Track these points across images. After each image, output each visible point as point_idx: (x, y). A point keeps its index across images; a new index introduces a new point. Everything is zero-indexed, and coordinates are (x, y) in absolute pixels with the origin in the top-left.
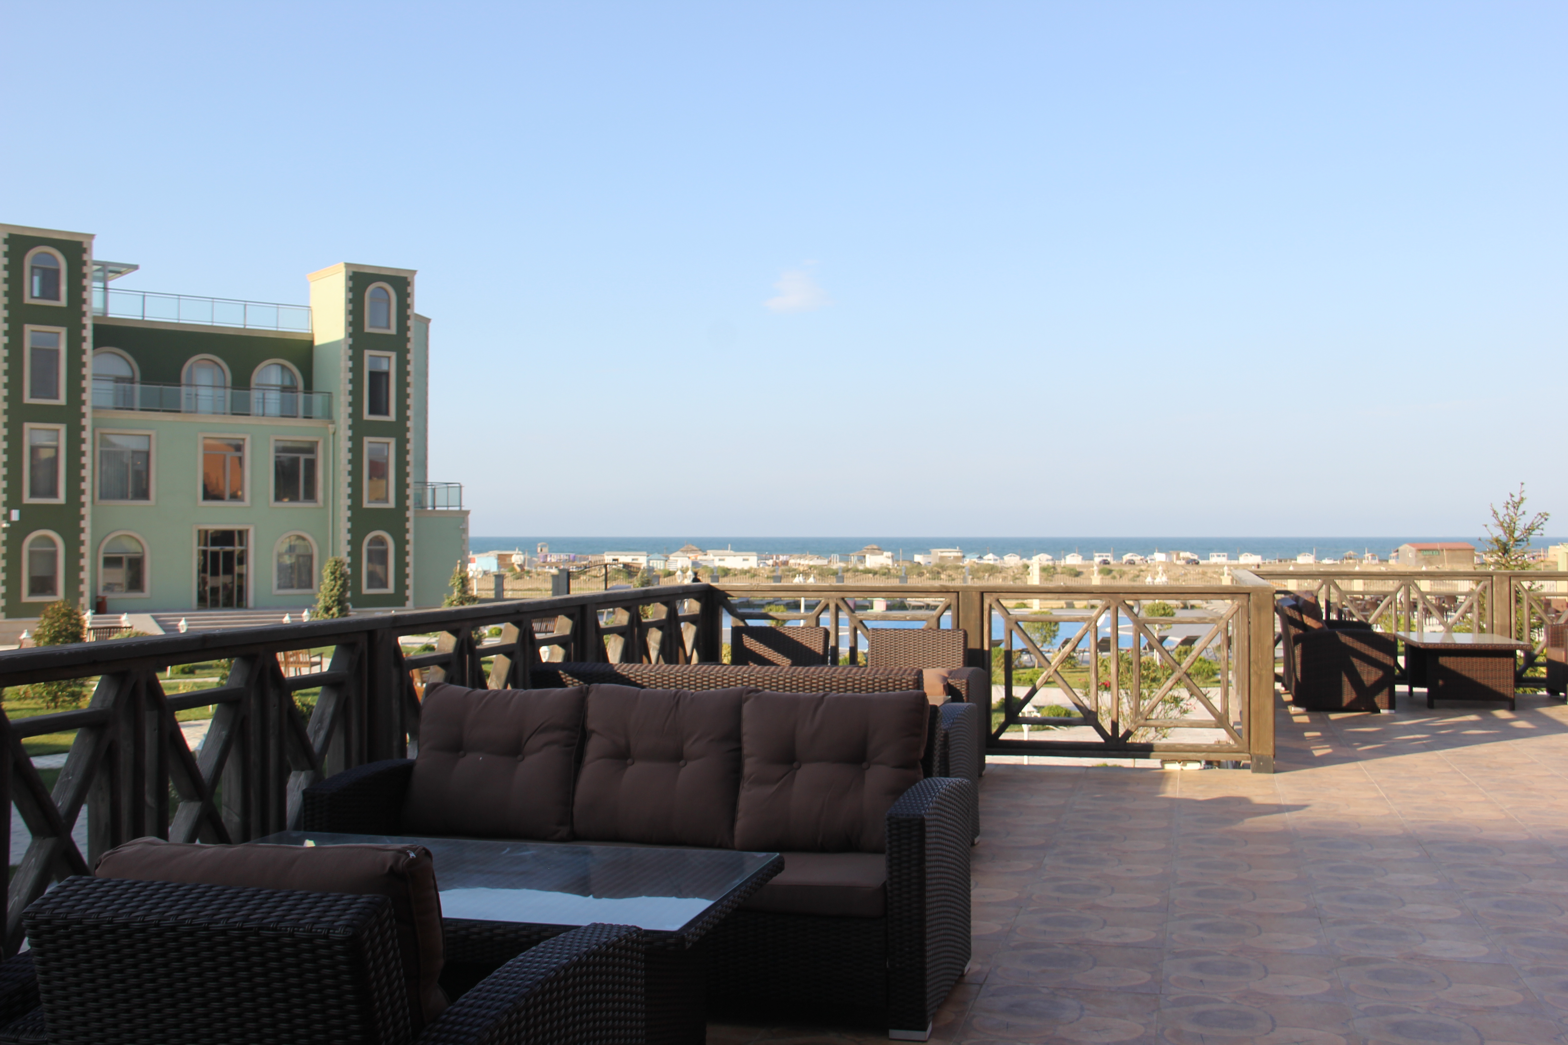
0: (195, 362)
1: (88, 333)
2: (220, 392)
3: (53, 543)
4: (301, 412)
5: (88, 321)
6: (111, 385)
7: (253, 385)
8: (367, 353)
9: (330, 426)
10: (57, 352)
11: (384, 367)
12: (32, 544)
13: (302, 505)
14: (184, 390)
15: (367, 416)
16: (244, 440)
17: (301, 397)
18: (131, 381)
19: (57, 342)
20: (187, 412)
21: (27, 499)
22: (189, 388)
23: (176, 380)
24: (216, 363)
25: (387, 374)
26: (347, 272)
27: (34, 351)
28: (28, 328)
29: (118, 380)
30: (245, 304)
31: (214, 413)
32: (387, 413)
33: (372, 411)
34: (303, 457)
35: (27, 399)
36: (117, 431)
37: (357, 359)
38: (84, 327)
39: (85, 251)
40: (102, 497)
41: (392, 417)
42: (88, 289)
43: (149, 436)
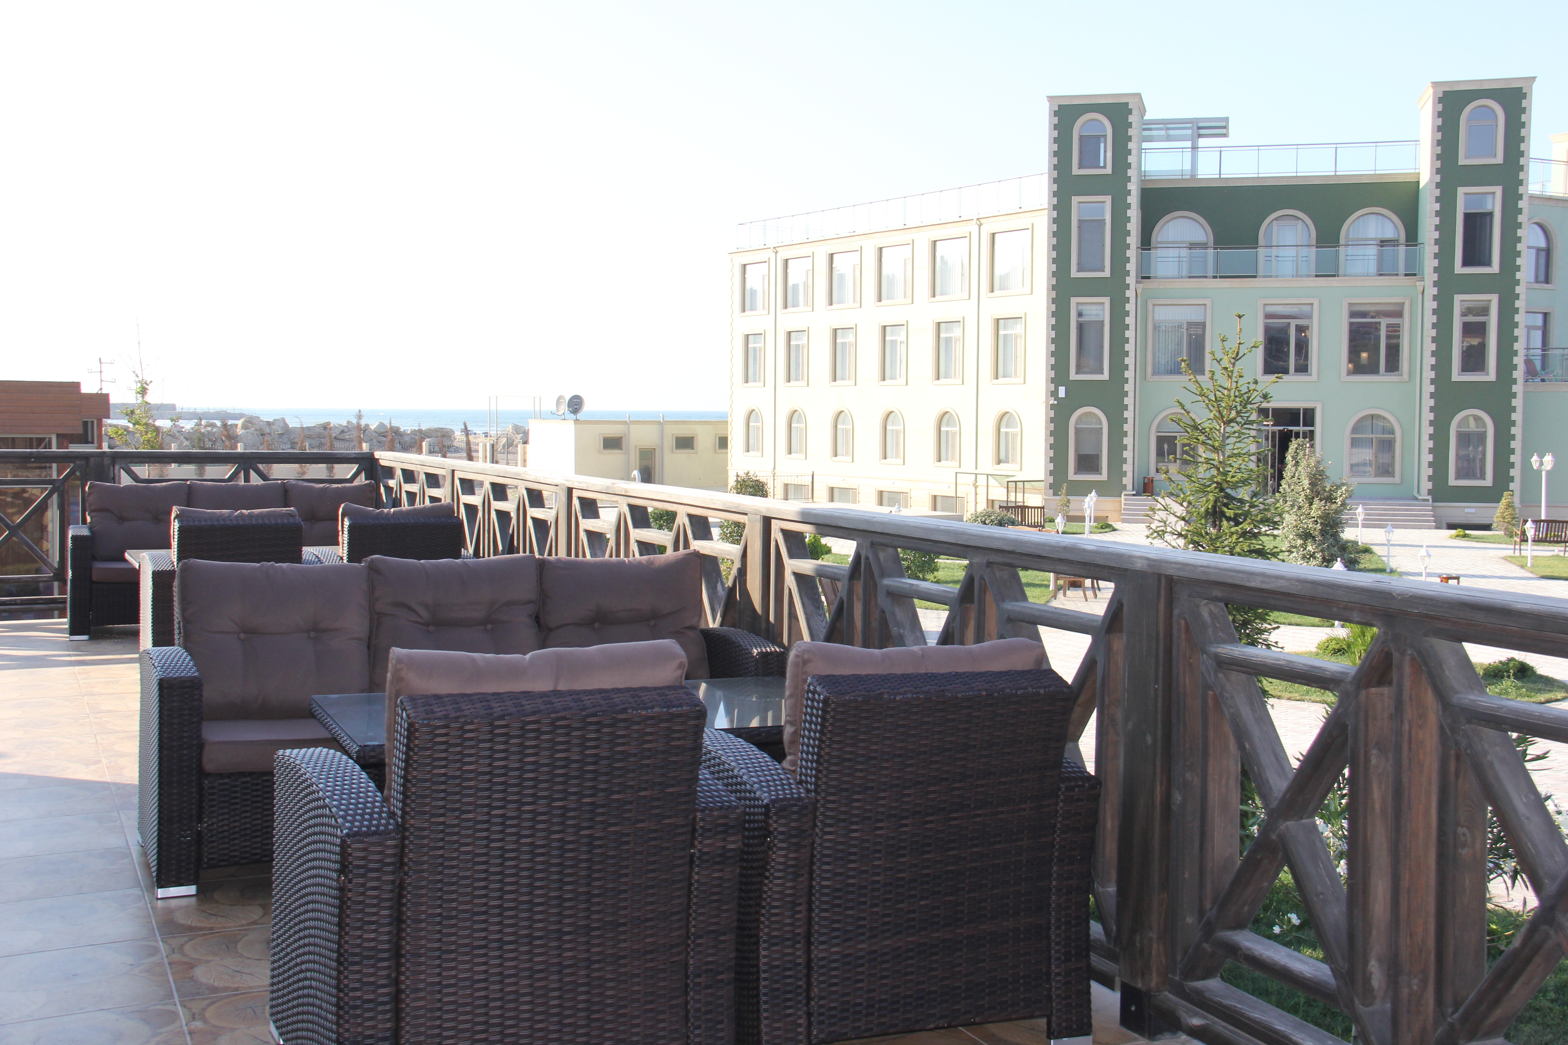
0: (1277, 219)
1: (1133, 200)
2: (1304, 251)
3: (1099, 422)
4: (1402, 270)
5: (1133, 187)
6: (1185, 252)
7: (1342, 241)
8: (1461, 191)
9: (1420, 284)
10: (1102, 222)
11: (1486, 208)
12: (1078, 421)
13: (1382, 380)
14: (1261, 251)
15: (1459, 269)
16: (1312, 305)
17: (1402, 249)
18: (1204, 246)
19: (1103, 213)
20: (1264, 277)
21: (1073, 376)
22: (1267, 250)
23: (1252, 242)
24: (1299, 219)
25: (1490, 215)
26: (1434, 93)
27: (1081, 222)
28: (1076, 200)
29: (1192, 246)
30: (1336, 147)
31: (1298, 276)
32: (1488, 263)
33: (1466, 263)
34: (1384, 322)
35: (1076, 273)
36: (1169, 302)
37: (1446, 200)
38: (1129, 193)
39: (1130, 112)
40: (1157, 373)
41: (1495, 268)
42: (1136, 154)
43: (1205, 305)
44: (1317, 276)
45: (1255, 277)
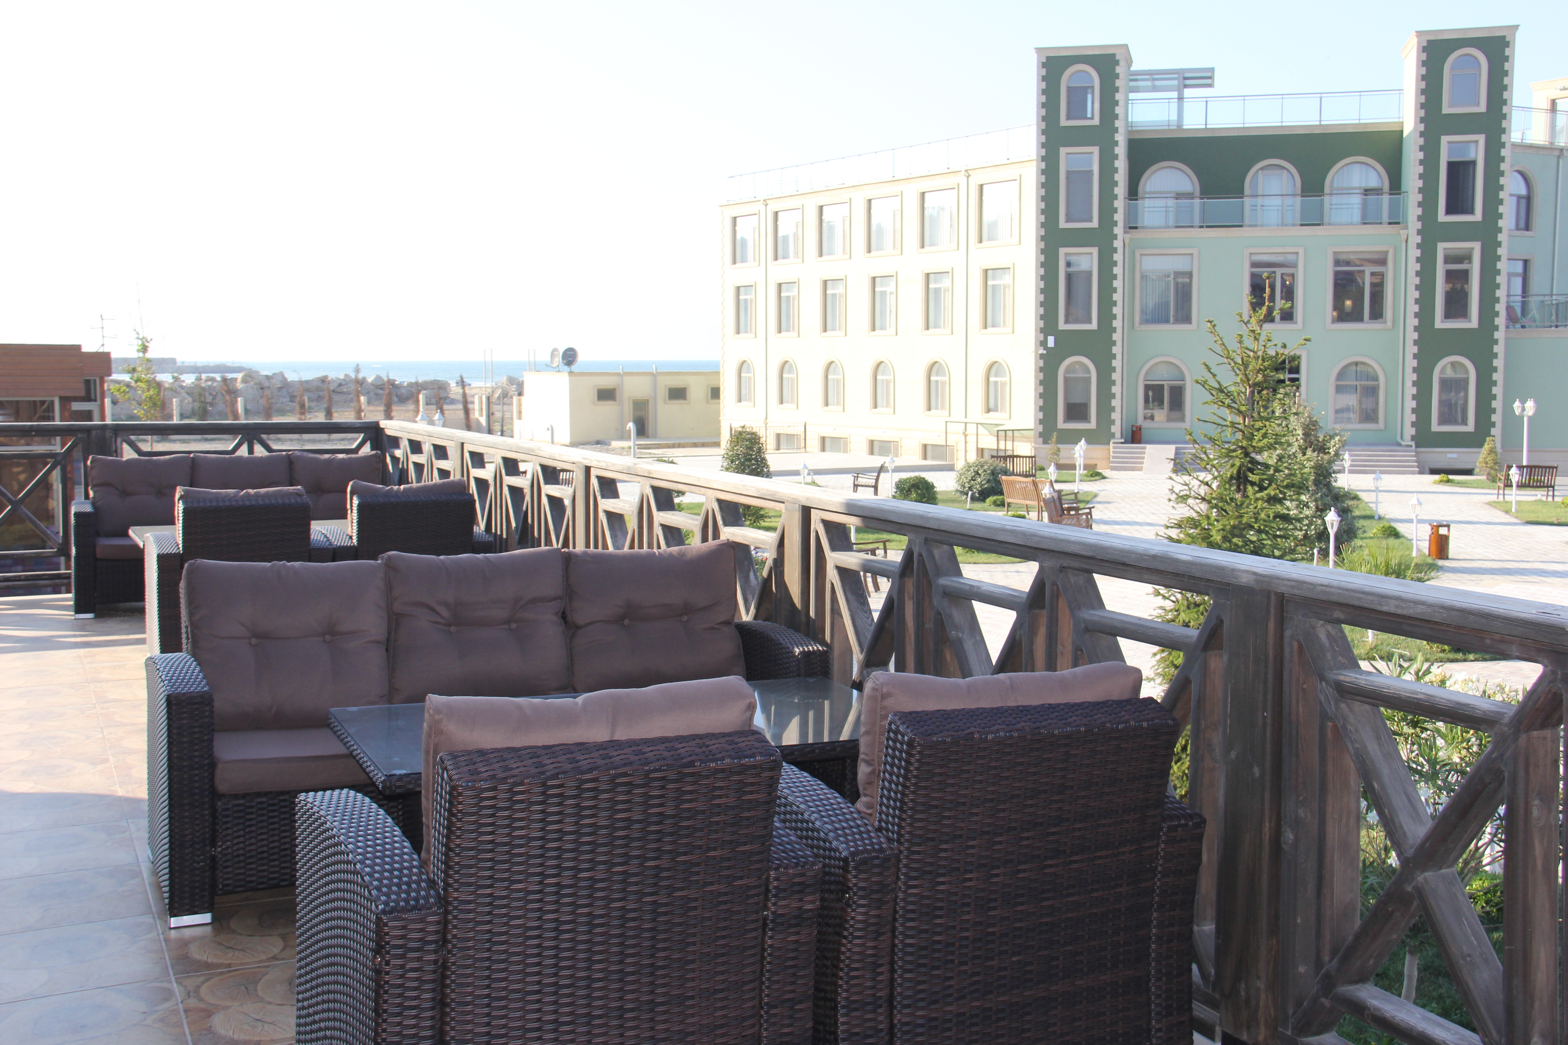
0: (1262, 169)
1: (1121, 150)
2: (1289, 201)
3: (1088, 371)
4: (1385, 218)
5: (1121, 138)
6: (1171, 202)
7: (1327, 190)
8: (1445, 140)
9: (1405, 232)
10: (1090, 173)
11: (1471, 156)
12: (1067, 370)
13: (1366, 328)
14: (1247, 201)
15: (1442, 217)
16: (1297, 253)
17: (1386, 198)
18: (1190, 196)
19: (1090, 164)
20: (1250, 226)
21: (1062, 326)
22: (1253, 200)
23: (1238, 191)
24: (1284, 168)
25: (1473, 163)
26: (1418, 42)
27: (1069, 173)
28: (1063, 151)
29: (1179, 196)
30: (1321, 96)
31: (1283, 225)
32: (1471, 211)
33: (1451, 210)
34: (1368, 270)
35: (1063, 224)
36: (1157, 251)
37: (1430, 149)
38: (1116, 143)
39: (1117, 63)
40: (1145, 321)
41: (1478, 216)
42: (1121, 103)
43: (1192, 254)
44: (1302, 225)
45: (1241, 226)
